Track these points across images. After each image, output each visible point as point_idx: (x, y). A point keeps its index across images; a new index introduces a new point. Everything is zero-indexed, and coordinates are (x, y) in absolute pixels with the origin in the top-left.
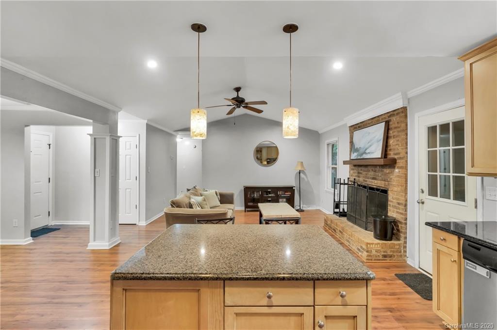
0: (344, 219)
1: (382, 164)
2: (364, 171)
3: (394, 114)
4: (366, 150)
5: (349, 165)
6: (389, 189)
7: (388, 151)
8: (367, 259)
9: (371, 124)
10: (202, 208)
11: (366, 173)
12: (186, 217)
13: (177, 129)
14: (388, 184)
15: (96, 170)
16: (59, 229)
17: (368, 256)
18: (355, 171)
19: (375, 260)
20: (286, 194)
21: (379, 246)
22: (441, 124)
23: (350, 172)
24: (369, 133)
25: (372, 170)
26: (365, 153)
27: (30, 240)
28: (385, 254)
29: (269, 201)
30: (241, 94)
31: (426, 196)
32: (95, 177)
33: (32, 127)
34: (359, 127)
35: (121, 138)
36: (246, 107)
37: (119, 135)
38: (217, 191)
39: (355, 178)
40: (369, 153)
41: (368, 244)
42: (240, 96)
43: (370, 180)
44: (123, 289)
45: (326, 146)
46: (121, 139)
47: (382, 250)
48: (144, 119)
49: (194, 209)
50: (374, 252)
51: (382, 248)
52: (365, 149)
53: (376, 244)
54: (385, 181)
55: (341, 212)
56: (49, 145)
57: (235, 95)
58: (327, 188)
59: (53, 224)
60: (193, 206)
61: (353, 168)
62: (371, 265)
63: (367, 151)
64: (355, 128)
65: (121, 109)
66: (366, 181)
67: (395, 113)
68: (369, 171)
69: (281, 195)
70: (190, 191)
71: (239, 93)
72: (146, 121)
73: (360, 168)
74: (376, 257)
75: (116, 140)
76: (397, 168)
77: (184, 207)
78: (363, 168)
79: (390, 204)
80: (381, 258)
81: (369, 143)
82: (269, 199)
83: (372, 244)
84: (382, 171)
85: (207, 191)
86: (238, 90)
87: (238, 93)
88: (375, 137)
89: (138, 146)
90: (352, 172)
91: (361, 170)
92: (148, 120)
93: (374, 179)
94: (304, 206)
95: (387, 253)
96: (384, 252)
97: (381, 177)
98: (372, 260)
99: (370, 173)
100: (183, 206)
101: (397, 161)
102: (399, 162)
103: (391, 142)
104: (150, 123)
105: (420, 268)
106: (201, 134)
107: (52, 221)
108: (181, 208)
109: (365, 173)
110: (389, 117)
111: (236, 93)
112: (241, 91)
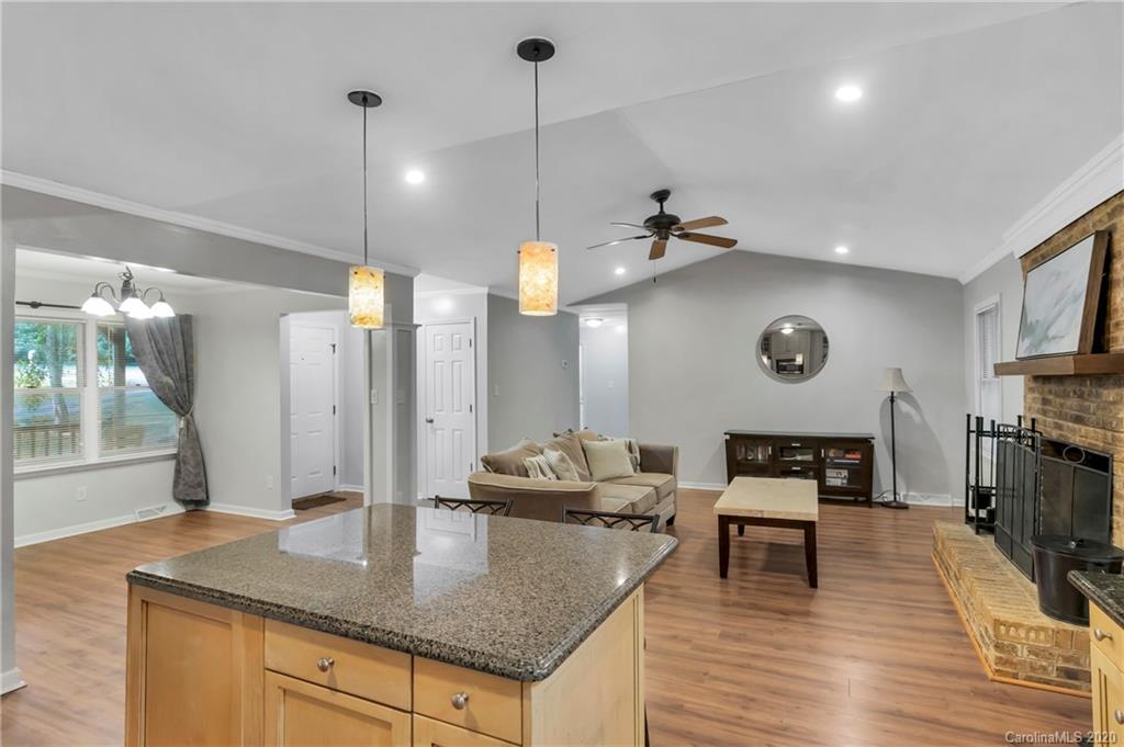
0: (988, 541)
1: (1072, 373)
2: (1057, 395)
3: (1122, 206)
4: (1048, 328)
5: (1022, 377)
6: (1115, 456)
7: (1112, 329)
8: (997, 671)
10: (558, 478)
11: (1062, 401)
12: (505, 493)
13: (573, 301)
14: (1113, 439)
15: (373, 392)
16: (344, 500)
17: (999, 661)
18: (1036, 395)
19: (1029, 679)
20: (848, 456)
21: (1042, 636)
23: (1025, 397)
24: (1059, 274)
25: (1075, 392)
26: (1046, 338)
27: (290, 514)
28: (1070, 666)
29: (796, 474)
30: (670, 208)
32: (371, 405)
33: (291, 316)
34: (1043, 257)
35: (419, 328)
36: (685, 236)
37: (415, 322)
38: (633, 441)
40: (1054, 338)
41: (997, 623)
42: (667, 211)
43: (1071, 424)
44: (143, 601)
46: (419, 330)
47: (1056, 651)
48: (482, 285)
49: (532, 478)
50: (1023, 654)
51: (1057, 644)
52: (1046, 326)
53: (1032, 628)
54: (1104, 428)
55: (983, 519)
56: (334, 346)
57: (654, 209)
59: (341, 490)
60: (530, 473)
61: (1033, 385)
62: (1005, 692)
63: (1051, 333)
64: (1035, 261)
65: (418, 271)
66: (1059, 427)
68: (1066, 395)
69: (832, 459)
70: (558, 439)
71: (664, 204)
72: (485, 290)
73: (1047, 387)
74: (1033, 669)
75: (410, 332)
77: (512, 474)
78: (1053, 387)
79: (1118, 507)
80: (1053, 676)
81: (1056, 305)
82: (794, 468)
83: (1017, 626)
85: (606, 439)
86: (661, 196)
87: (662, 207)
88: (1069, 286)
89: (474, 343)
90: (1030, 396)
91: (1050, 392)
92: (490, 287)
93: (1078, 420)
94: (911, 493)
95: (1078, 664)
96: (1067, 659)
97: (1094, 414)
98: (1015, 676)
99: (1069, 403)
100: (507, 471)
103: (1118, 300)
104: (494, 292)
106: (362, 319)
107: (340, 484)
108: (504, 473)
109: (1058, 400)
110: (1111, 215)
111: (659, 205)
112: (669, 198)
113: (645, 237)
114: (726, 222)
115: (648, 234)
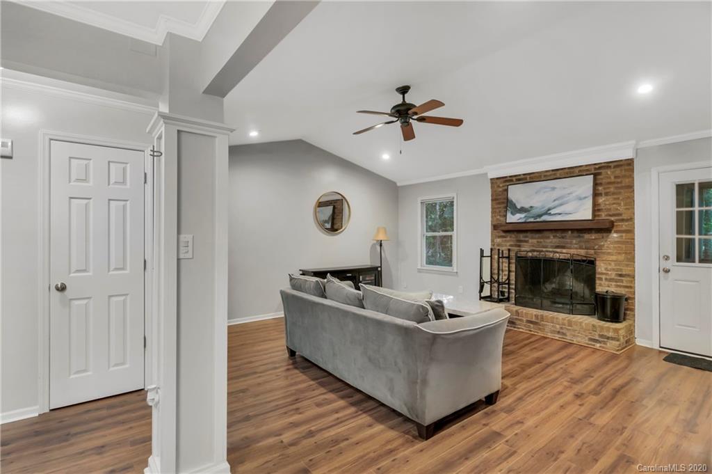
2: (534, 238)
3: (610, 167)
4: (549, 210)
6: (598, 259)
9: (552, 177)
11: (540, 240)
14: (595, 253)
19: (622, 349)
22: (701, 181)
23: (492, 240)
25: (555, 236)
26: (546, 214)
31: (672, 263)
32: (178, 260)
34: (519, 180)
39: (509, 248)
45: (420, 204)
52: (546, 209)
54: (587, 249)
58: (421, 266)
61: (503, 234)
63: (552, 212)
66: (538, 251)
67: (612, 165)
68: (547, 238)
71: (405, 95)
76: (616, 232)
79: (600, 278)
81: (555, 200)
84: (579, 237)
86: (404, 90)
87: (404, 97)
88: (571, 193)
90: (499, 240)
97: (576, 244)
99: (548, 241)
101: (615, 224)
102: (617, 226)
103: (601, 201)
105: (661, 347)
109: (536, 240)
110: (597, 169)
111: (402, 96)
112: (410, 91)
113: (392, 122)
114: (443, 105)
115: (395, 119)
